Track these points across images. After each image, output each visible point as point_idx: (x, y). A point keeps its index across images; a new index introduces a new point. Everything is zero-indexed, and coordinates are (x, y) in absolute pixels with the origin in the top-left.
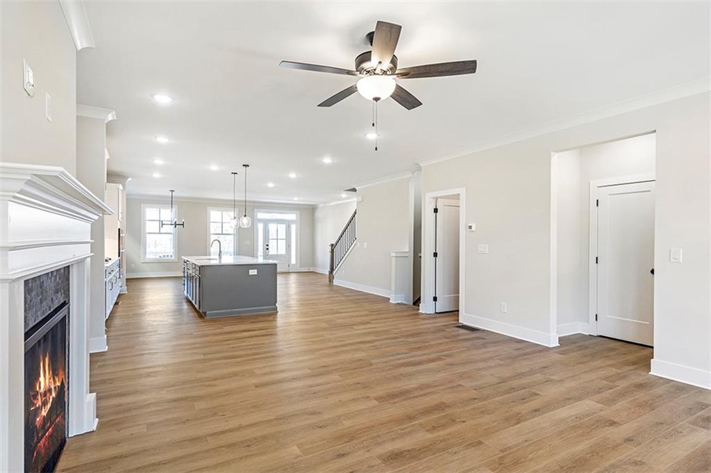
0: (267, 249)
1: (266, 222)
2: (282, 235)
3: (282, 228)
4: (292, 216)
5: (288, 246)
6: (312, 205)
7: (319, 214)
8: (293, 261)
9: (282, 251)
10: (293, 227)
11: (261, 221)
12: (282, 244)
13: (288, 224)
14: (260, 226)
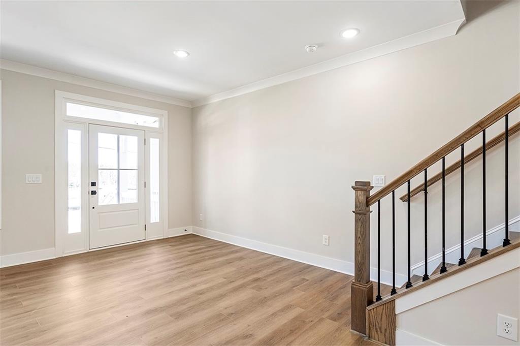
0: (94, 193)
1: (90, 128)
2: (131, 159)
3: (131, 143)
4: (150, 121)
5: (144, 185)
6: (191, 102)
7: (208, 119)
8: (155, 216)
9: (130, 196)
10: (154, 144)
11: (76, 122)
12: (130, 180)
13: (144, 135)
14: (74, 137)
